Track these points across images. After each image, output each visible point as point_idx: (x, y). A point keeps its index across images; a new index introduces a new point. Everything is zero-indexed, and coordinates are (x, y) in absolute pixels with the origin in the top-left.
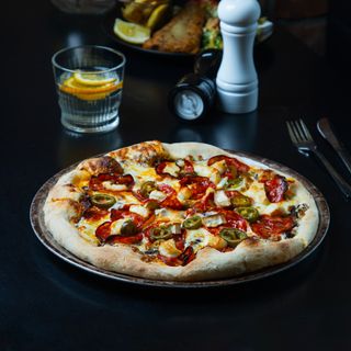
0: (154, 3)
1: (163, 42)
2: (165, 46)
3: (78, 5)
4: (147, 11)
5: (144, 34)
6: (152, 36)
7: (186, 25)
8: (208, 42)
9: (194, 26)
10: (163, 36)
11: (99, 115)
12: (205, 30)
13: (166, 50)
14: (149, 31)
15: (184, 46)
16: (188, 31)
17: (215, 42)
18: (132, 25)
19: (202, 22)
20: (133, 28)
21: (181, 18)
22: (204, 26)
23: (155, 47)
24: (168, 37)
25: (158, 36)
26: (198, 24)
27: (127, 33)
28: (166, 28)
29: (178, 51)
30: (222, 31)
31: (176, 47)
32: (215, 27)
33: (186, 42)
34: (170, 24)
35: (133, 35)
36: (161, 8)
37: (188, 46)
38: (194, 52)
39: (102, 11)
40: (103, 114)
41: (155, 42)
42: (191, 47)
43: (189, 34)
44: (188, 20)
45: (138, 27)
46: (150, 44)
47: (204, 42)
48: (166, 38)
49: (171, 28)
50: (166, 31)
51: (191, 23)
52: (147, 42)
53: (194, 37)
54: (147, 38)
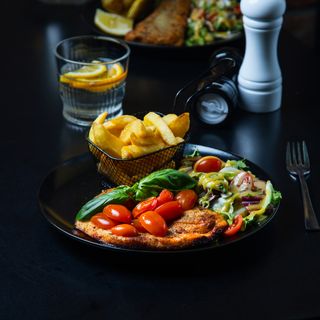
1: (146, 34)
2: (148, 38)
6: (134, 26)
7: (170, 16)
8: (193, 34)
9: (178, 17)
10: (146, 28)
12: (189, 20)
13: (150, 42)
14: (131, 22)
15: (168, 38)
16: (175, 22)
17: (200, 34)
18: (114, 16)
19: (187, 12)
20: (115, 20)
21: (165, 9)
22: (189, 16)
23: (138, 39)
24: (151, 29)
25: (141, 27)
26: (182, 15)
27: (109, 25)
28: (149, 19)
29: (162, 44)
30: (245, 27)
31: (159, 39)
32: (200, 18)
33: (170, 34)
34: (154, 15)
35: (115, 26)
37: (171, 38)
38: (179, 44)
41: (138, 34)
42: (175, 39)
43: (173, 25)
44: (172, 11)
45: (119, 18)
46: (132, 36)
47: (189, 33)
48: (149, 30)
49: (154, 18)
50: (148, 22)
51: (175, 14)
52: (129, 33)
53: (178, 28)
54: (130, 29)
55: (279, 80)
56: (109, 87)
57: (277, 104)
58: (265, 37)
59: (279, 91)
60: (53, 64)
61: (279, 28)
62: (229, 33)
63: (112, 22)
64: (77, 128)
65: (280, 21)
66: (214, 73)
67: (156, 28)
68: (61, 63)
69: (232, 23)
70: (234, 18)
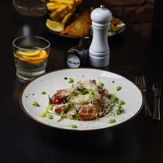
0: (66, 12)
1: (70, 31)
2: (71, 34)
3: (29, 12)
4: (62, 15)
5: (61, 27)
6: (65, 28)
7: (82, 24)
9: (86, 24)
10: (70, 29)
11: (36, 71)
13: (72, 36)
14: (63, 26)
15: (81, 34)
16: (84, 26)
18: (55, 22)
20: (56, 24)
21: (80, 20)
23: (66, 34)
24: (73, 29)
25: (68, 28)
26: (88, 23)
27: (53, 26)
28: (72, 25)
29: (78, 36)
30: (93, 26)
31: (77, 34)
33: (82, 32)
34: (74, 23)
35: (55, 27)
36: (69, 14)
37: (83, 34)
39: (41, 15)
40: (38, 71)
41: (67, 32)
43: (84, 28)
45: (58, 23)
46: (64, 32)
47: (91, 32)
48: (72, 30)
49: (75, 24)
50: (72, 26)
51: (84, 22)
52: (62, 31)
53: (86, 29)
54: (63, 29)
62: (110, 33)
63: (54, 25)
64: (22, 81)
67: (75, 29)
69: (112, 28)
70: (113, 25)
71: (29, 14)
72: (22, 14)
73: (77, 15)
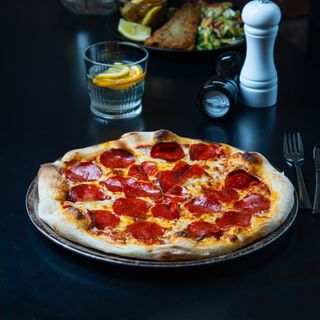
1: (162, 39)
2: (164, 44)
3: (87, 7)
4: (142, 11)
6: (152, 34)
7: (183, 25)
8: (203, 40)
9: (190, 25)
10: (162, 35)
12: (200, 28)
13: (165, 47)
14: (149, 30)
15: (181, 44)
16: (186, 29)
17: (209, 40)
19: (198, 21)
20: (135, 28)
21: (178, 18)
22: (199, 24)
23: (155, 44)
24: (166, 35)
25: (158, 34)
26: (194, 23)
27: (130, 32)
28: (165, 27)
29: (176, 48)
30: (246, 33)
31: (174, 45)
32: (209, 26)
33: (183, 40)
34: (169, 24)
35: (136, 33)
37: (184, 44)
38: (191, 48)
41: (155, 40)
42: (187, 44)
43: (186, 32)
44: (185, 20)
46: (150, 42)
47: (200, 39)
48: (165, 37)
49: (169, 26)
50: (164, 30)
51: (187, 22)
52: (147, 39)
53: (190, 35)
54: (148, 36)
55: (275, 80)
56: (131, 85)
57: (273, 100)
58: (263, 43)
59: (275, 89)
60: (83, 65)
61: (275, 35)
62: (234, 39)
63: (133, 30)
65: (276, 29)
66: (219, 74)
67: (171, 35)
68: (89, 65)
69: (236, 30)
70: (238, 26)
71: (87, 12)
72: (75, 12)
73: (171, 9)
